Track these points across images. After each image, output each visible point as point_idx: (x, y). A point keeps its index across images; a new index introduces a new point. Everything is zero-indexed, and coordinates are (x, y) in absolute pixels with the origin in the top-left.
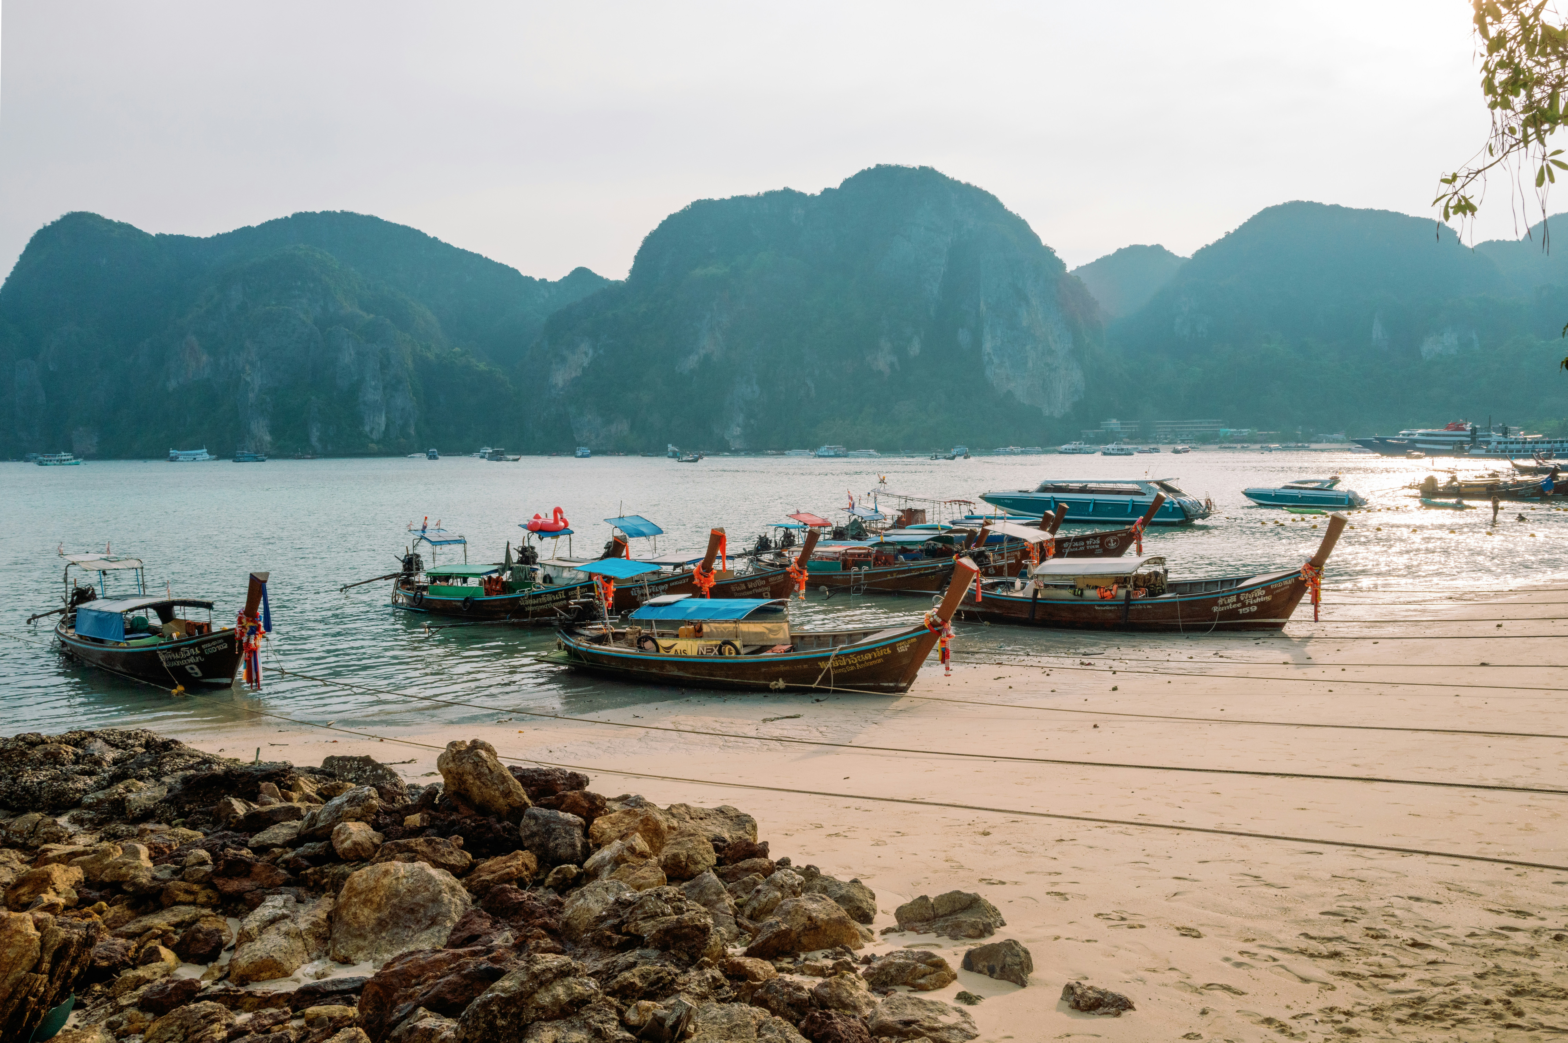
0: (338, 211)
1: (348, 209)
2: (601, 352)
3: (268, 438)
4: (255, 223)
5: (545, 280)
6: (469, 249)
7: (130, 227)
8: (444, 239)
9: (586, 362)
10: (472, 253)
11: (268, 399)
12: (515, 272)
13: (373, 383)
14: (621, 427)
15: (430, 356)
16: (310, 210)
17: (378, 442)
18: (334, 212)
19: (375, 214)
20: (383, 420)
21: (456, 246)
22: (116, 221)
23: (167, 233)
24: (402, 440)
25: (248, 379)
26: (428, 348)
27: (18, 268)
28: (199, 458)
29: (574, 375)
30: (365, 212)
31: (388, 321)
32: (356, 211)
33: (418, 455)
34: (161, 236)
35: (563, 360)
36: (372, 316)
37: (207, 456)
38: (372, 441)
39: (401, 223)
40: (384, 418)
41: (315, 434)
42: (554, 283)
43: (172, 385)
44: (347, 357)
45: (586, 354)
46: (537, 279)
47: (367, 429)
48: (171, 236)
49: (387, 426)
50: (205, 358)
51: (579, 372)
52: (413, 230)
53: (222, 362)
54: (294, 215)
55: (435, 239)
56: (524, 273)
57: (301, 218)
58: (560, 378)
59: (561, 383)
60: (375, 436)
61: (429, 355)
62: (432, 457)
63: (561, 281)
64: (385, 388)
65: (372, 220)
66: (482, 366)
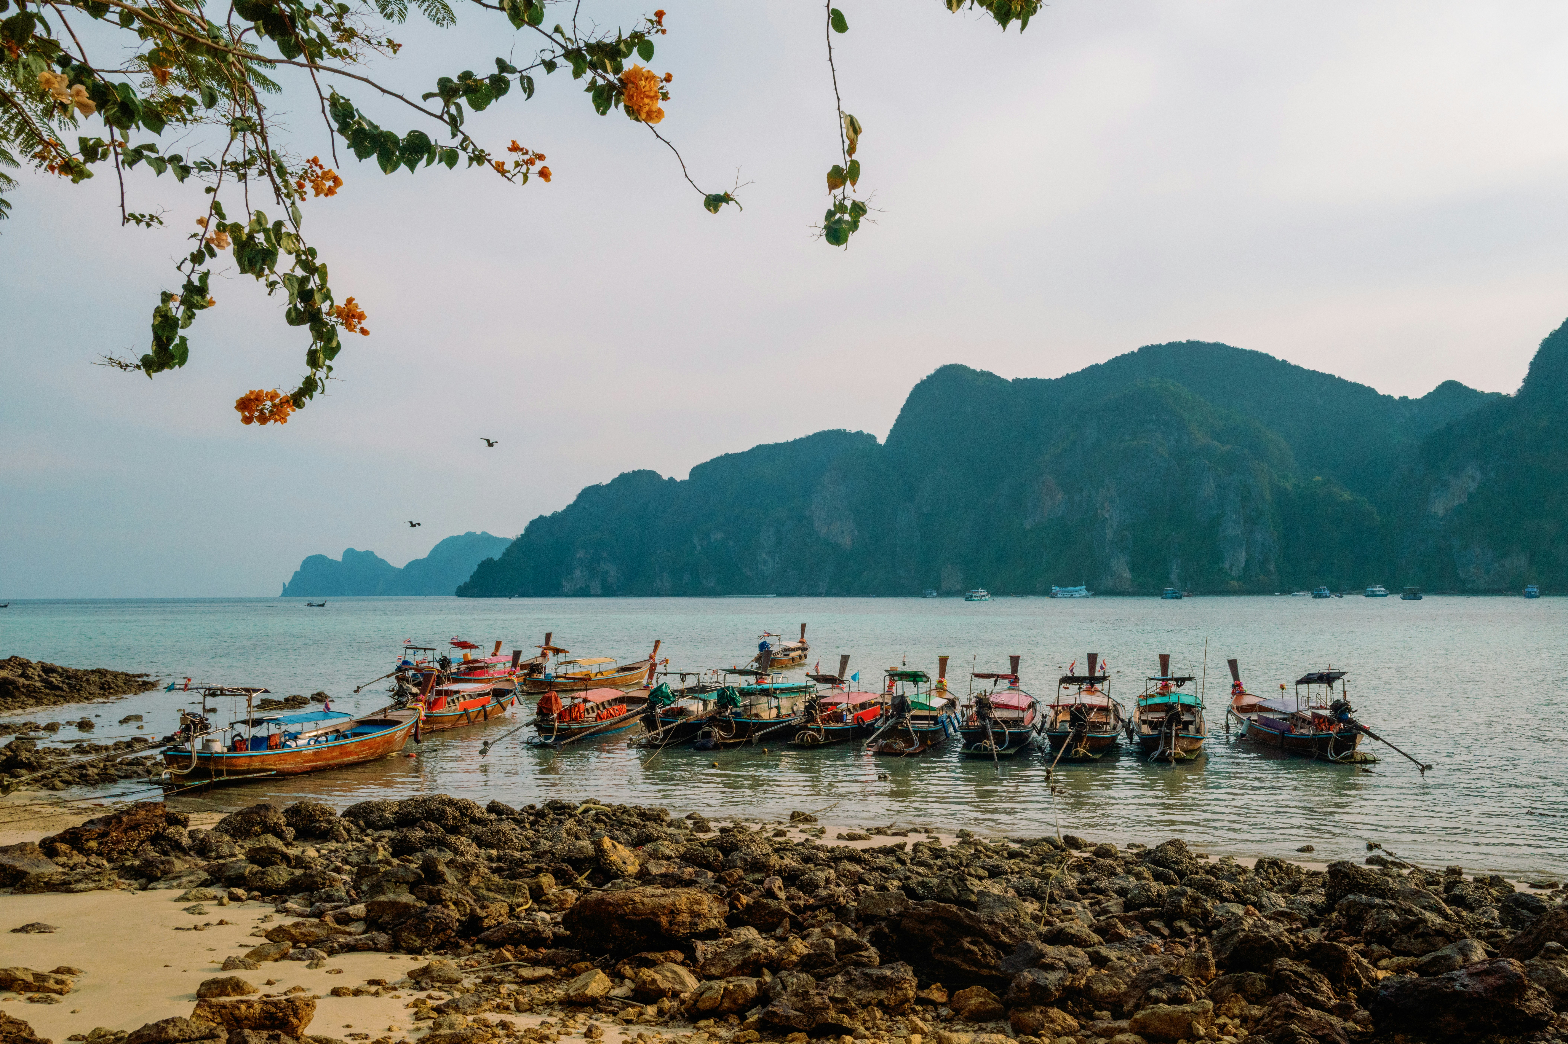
0: (1184, 341)
1: (1194, 338)
2: (1492, 475)
3: (1127, 575)
4: (1102, 361)
5: (1406, 398)
6: (1320, 370)
7: (990, 375)
8: (1293, 362)
9: (1472, 487)
10: (1323, 374)
11: (1129, 535)
12: (1371, 391)
13: (1234, 517)
14: (1518, 561)
15: (1288, 486)
16: (1156, 343)
17: (1239, 579)
18: (1180, 343)
19: (1221, 341)
20: (1243, 556)
21: (1306, 368)
22: (978, 370)
23: (1022, 378)
24: (1262, 577)
25: (1107, 516)
26: (1286, 478)
27: (900, 420)
28: (1076, 594)
29: (1457, 502)
30: (1211, 340)
31: (1246, 452)
32: (1202, 340)
33: (1302, 593)
34: (1017, 381)
35: (1445, 485)
36: (1228, 447)
37: (1084, 593)
38: (1233, 579)
39: (1248, 348)
40: (1244, 554)
41: (1175, 571)
42: (1416, 401)
43: (1029, 523)
44: (1208, 489)
45: (1473, 478)
46: (1397, 398)
47: (1227, 565)
48: (1026, 379)
49: (1247, 562)
50: (1060, 496)
51: (1464, 499)
52: (1261, 354)
53: (1077, 499)
54: (1140, 350)
55: (1284, 361)
56: (1381, 392)
57: (1148, 352)
58: (1440, 506)
59: (1441, 512)
60: (1235, 573)
61: (1286, 485)
62: (1318, 595)
63: (1424, 398)
64: (1245, 522)
65: (1219, 348)
66: (1347, 496)
